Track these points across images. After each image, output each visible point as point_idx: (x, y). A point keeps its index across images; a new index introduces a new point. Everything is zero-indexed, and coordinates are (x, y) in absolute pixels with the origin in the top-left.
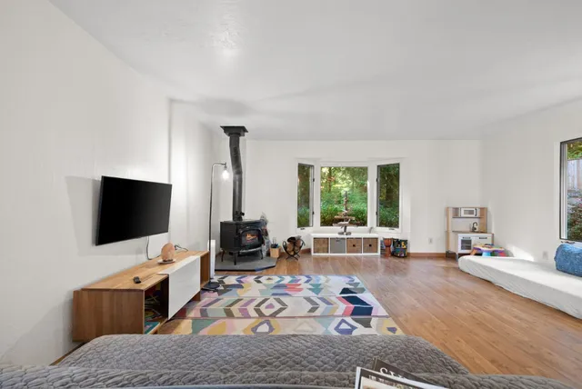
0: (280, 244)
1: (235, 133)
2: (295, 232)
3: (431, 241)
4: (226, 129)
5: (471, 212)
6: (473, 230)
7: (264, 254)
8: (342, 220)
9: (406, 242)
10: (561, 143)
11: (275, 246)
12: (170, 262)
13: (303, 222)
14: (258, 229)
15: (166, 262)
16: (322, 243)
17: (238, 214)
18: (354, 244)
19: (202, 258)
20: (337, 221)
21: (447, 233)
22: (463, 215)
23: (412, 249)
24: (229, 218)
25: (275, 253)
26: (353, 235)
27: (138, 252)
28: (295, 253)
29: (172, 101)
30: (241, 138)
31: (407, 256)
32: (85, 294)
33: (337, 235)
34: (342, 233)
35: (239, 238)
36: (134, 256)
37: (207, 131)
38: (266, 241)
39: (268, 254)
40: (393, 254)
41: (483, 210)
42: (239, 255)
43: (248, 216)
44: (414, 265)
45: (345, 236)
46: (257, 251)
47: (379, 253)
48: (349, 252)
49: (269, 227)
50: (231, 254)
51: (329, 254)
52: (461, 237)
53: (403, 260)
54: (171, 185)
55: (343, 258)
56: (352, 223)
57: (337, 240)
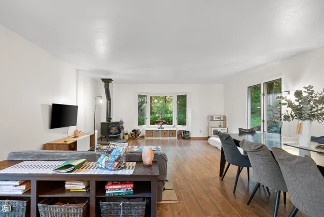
0: (129, 133)
1: (107, 82)
2: (137, 127)
3: (201, 131)
4: (103, 80)
5: (219, 118)
6: (220, 126)
7: (122, 137)
8: (160, 122)
9: (189, 132)
10: (248, 87)
11: (127, 134)
12: (77, 137)
13: (141, 123)
14: (119, 126)
15: (76, 137)
16: (149, 133)
17: (109, 118)
18: (165, 133)
19: (91, 136)
20: (157, 123)
21: (208, 127)
22: (215, 119)
23: (192, 135)
24: (105, 120)
25: (127, 137)
26: (165, 129)
27: (65, 133)
28: (136, 137)
29: (78, 70)
30: (110, 84)
31: (189, 139)
32: (47, 145)
33: (157, 129)
34: (159, 128)
35: (109, 130)
36: (63, 135)
37: (94, 81)
38: (122, 132)
39: (124, 138)
40: (183, 138)
41: (225, 117)
42: (109, 138)
43: (114, 120)
44: (192, 142)
45: (161, 130)
46: (118, 136)
47: (177, 138)
48: (162, 137)
49: (124, 125)
50: (105, 137)
51: (153, 138)
52: (213, 129)
53: (187, 140)
54: (77, 106)
55: (159, 140)
56: (164, 123)
57: (157, 131)
